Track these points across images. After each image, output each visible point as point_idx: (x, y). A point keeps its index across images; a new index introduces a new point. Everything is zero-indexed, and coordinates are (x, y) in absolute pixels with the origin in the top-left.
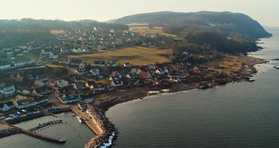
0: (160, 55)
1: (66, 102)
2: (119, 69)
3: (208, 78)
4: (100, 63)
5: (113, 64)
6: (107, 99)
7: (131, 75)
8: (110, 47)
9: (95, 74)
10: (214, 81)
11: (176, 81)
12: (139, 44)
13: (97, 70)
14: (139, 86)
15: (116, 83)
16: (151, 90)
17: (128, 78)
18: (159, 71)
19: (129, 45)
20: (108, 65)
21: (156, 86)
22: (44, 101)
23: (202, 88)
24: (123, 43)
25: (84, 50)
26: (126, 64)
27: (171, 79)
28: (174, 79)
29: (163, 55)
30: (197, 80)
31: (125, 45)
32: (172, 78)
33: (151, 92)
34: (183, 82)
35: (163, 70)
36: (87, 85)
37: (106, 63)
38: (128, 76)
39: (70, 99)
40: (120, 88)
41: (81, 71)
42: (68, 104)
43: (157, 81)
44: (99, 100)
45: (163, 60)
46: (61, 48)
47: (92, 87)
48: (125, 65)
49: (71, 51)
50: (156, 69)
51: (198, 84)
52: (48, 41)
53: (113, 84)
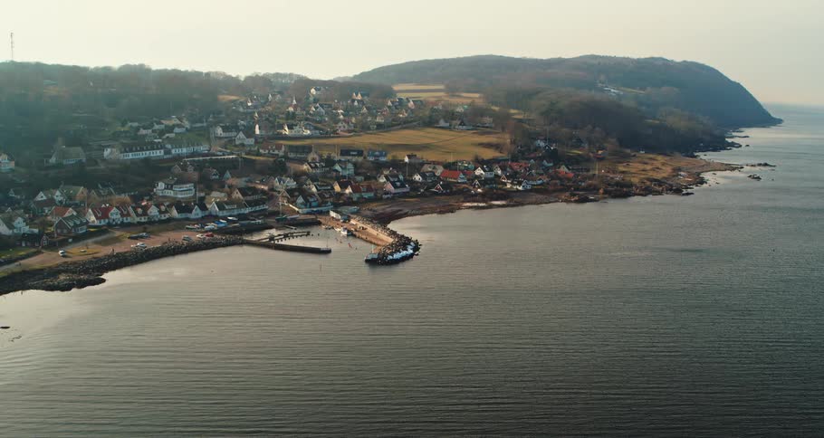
0: (481, 145)
1: (306, 210)
2: (397, 165)
3: (590, 185)
4: (352, 153)
5: (381, 155)
6: (383, 209)
7: (423, 175)
8: (364, 128)
9: (346, 173)
10: (601, 191)
11: (521, 188)
12: (430, 123)
13: (350, 166)
14: (442, 194)
15: (395, 187)
16: (469, 202)
17: (417, 182)
18: (482, 172)
19: (406, 124)
20: (371, 159)
21: (477, 194)
22: (262, 207)
23: (576, 202)
24: (393, 120)
25: (309, 132)
26: (409, 157)
27: (509, 186)
28: (515, 185)
29: (489, 146)
30: (564, 189)
31: (399, 125)
32: (512, 183)
33: (468, 204)
34: (534, 190)
35: (491, 170)
36: (337, 188)
37: (365, 153)
38: (417, 178)
39: (311, 207)
40: (405, 195)
41: (316, 167)
42: (308, 213)
43: (479, 188)
44: (368, 209)
45: (488, 154)
46: (257, 126)
47: (349, 190)
48: (407, 160)
49: (279, 134)
50: (476, 169)
51: (568, 194)
52: (220, 112)
53: (390, 187)
